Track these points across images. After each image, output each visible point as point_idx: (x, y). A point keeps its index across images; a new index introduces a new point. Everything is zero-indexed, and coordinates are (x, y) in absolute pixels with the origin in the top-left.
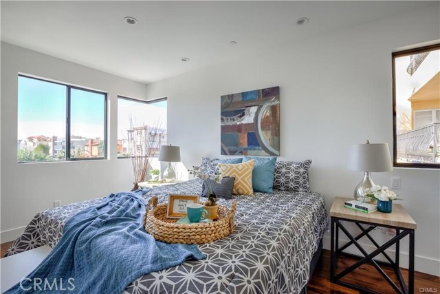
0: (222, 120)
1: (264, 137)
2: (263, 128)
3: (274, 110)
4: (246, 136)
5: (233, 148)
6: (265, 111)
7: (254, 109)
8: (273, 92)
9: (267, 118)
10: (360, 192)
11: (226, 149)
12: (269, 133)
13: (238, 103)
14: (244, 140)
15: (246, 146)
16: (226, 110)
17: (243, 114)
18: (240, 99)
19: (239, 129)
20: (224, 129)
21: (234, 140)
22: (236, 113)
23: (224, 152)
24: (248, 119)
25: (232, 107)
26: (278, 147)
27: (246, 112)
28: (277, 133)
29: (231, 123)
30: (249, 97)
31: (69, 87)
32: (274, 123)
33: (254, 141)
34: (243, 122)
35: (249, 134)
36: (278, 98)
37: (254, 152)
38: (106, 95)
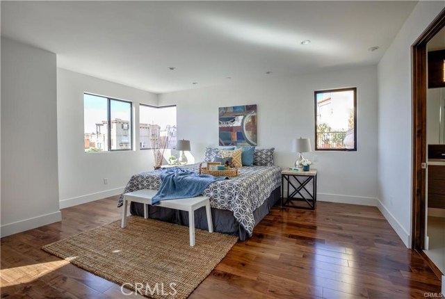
0: (220, 123)
1: (247, 134)
2: (246, 130)
3: (254, 118)
4: (236, 134)
5: (228, 142)
6: (248, 119)
7: (241, 118)
8: (252, 108)
9: (249, 123)
10: (297, 163)
11: (222, 142)
12: (251, 132)
13: (231, 113)
14: (235, 137)
15: (236, 140)
16: (224, 117)
17: (234, 120)
18: (232, 110)
19: (231, 129)
20: (221, 129)
21: (226, 137)
22: (229, 119)
23: (221, 144)
24: (237, 123)
25: (226, 115)
26: (255, 140)
27: (236, 119)
28: (255, 133)
29: (226, 126)
30: (238, 110)
31: (109, 100)
32: (253, 126)
33: (241, 137)
34: (234, 125)
35: (238, 133)
36: (256, 111)
37: (240, 144)
38: (131, 103)
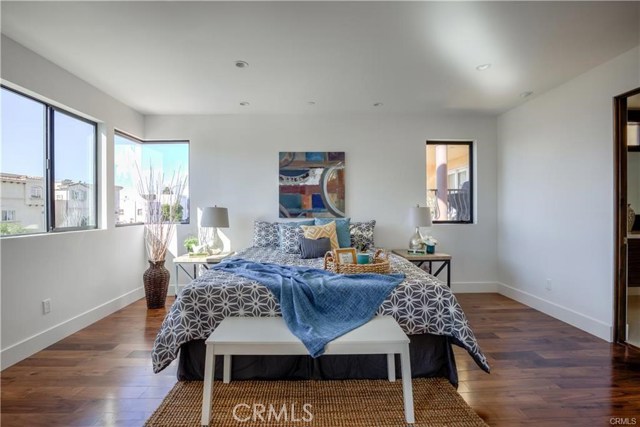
0: (281, 179)
1: (330, 199)
2: (329, 191)
3: (341, 174)
4: (310, 198)
5: (295, 211)
6: (331, 175)
7: (319, 172)
8: (337, 157)
9: (333, 181)
11: (286, 211)
12: (336, 195)
13: (302, 162)
14: (308, 203)
15: (310, 208)
16: (286, 168)
17: (307, 175)
18: (304, 159)
19: (302, 190)
20: (282, 189)
21: (293, 202)
22: (297, 173)
23: (282, 215)
24: (313, 180)
25: (292, 166)
26: (342, 209)
27: (310, 172)
28: (342, 197)
29: (292, 183)
30: (313, 158)
32: (339, 186)
33: (319, 203)
34: (307, 183)
35: (314, 196)
36: (344, 163)
37: (320, 214)
38: (95, 124)
